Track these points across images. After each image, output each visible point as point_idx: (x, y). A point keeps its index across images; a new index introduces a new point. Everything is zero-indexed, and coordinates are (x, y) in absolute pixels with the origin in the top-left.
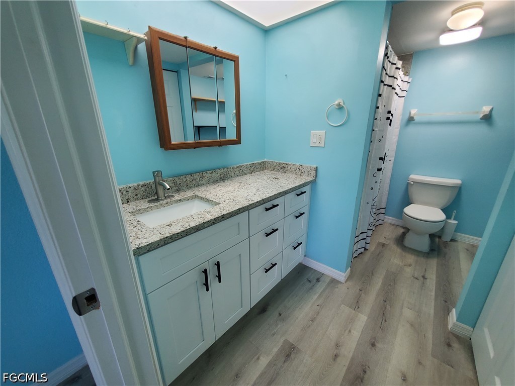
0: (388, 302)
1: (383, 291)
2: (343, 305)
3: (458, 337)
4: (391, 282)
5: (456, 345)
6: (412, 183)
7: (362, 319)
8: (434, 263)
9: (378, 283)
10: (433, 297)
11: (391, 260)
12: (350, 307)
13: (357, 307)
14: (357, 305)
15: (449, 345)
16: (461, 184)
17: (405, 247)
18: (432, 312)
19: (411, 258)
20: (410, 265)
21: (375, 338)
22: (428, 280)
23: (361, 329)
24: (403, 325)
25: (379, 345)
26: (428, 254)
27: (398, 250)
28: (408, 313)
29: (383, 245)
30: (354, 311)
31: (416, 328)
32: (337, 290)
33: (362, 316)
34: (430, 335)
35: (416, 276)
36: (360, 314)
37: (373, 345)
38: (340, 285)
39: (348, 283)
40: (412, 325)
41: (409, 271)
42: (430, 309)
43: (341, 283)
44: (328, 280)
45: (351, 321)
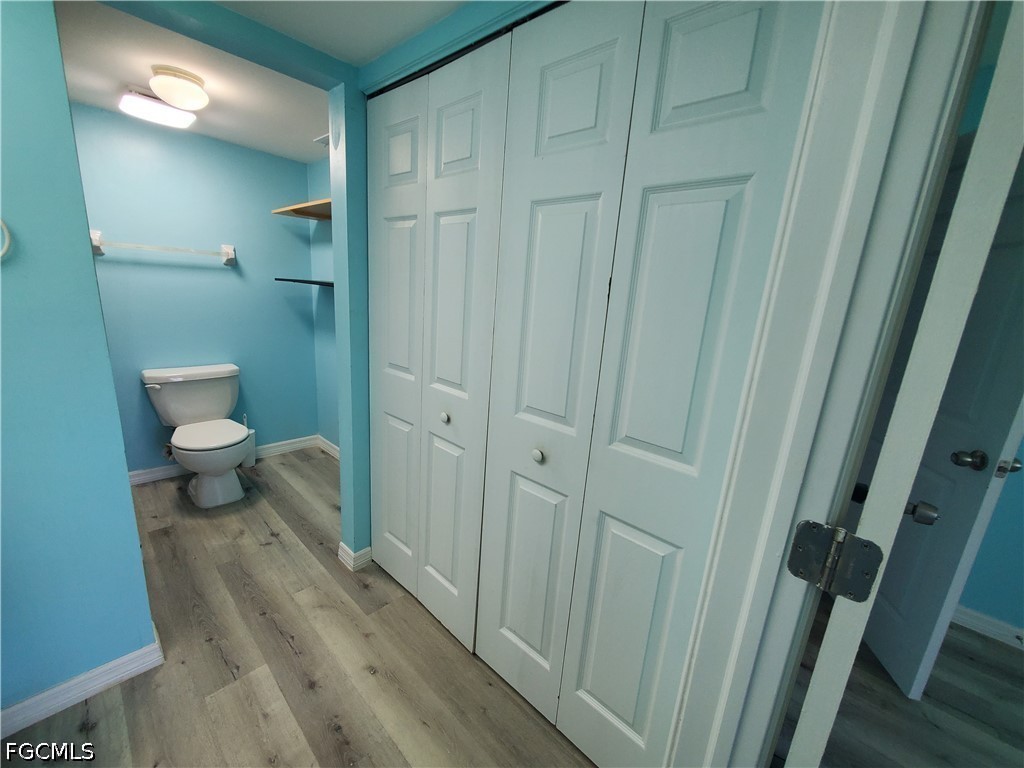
0: (269, 611)
1: (245, 602)
2: (208, 699)
3: (363, 570)
4: (240, 578)
5: (370, 580)
6: (158, 386)
7: (262, 674)
8: (264, 505)
9: (224, 599)
10: (307, 551)
11: (207, 545)
12: (225, 683)
13: (235, 671)
14: (229, 667)
15: (366, 586)
16: (240, 371)
17: (207, 510)
18: (322, 568)
19: (233, 522)
20: (242, 533)
21: (305, 674)
22: (282, 534)
23: (277, 689)
24: (315, 618)
25: (318, 676)
26: (248, 498)
27: (201, 523)
28: (304, 597)
29: (166, 532)
30: (237, 683)
31: (327, 604)
32: (161, 691)
33: (259, 670)
34: (346, 597)
35: (263, 541)
36: (251, 673)
37: (312, 685)
38: (159, 677)
39: (171, 654)
40: (321, 606)
41: (248, 542)
42: (317, 568)
43: (155, 670)
44: (118, 696)
45: (249, 699)
